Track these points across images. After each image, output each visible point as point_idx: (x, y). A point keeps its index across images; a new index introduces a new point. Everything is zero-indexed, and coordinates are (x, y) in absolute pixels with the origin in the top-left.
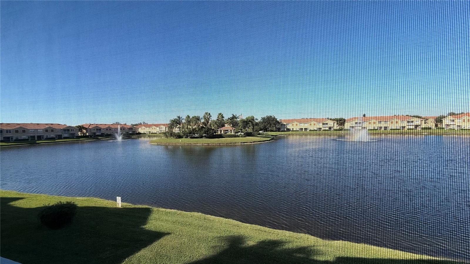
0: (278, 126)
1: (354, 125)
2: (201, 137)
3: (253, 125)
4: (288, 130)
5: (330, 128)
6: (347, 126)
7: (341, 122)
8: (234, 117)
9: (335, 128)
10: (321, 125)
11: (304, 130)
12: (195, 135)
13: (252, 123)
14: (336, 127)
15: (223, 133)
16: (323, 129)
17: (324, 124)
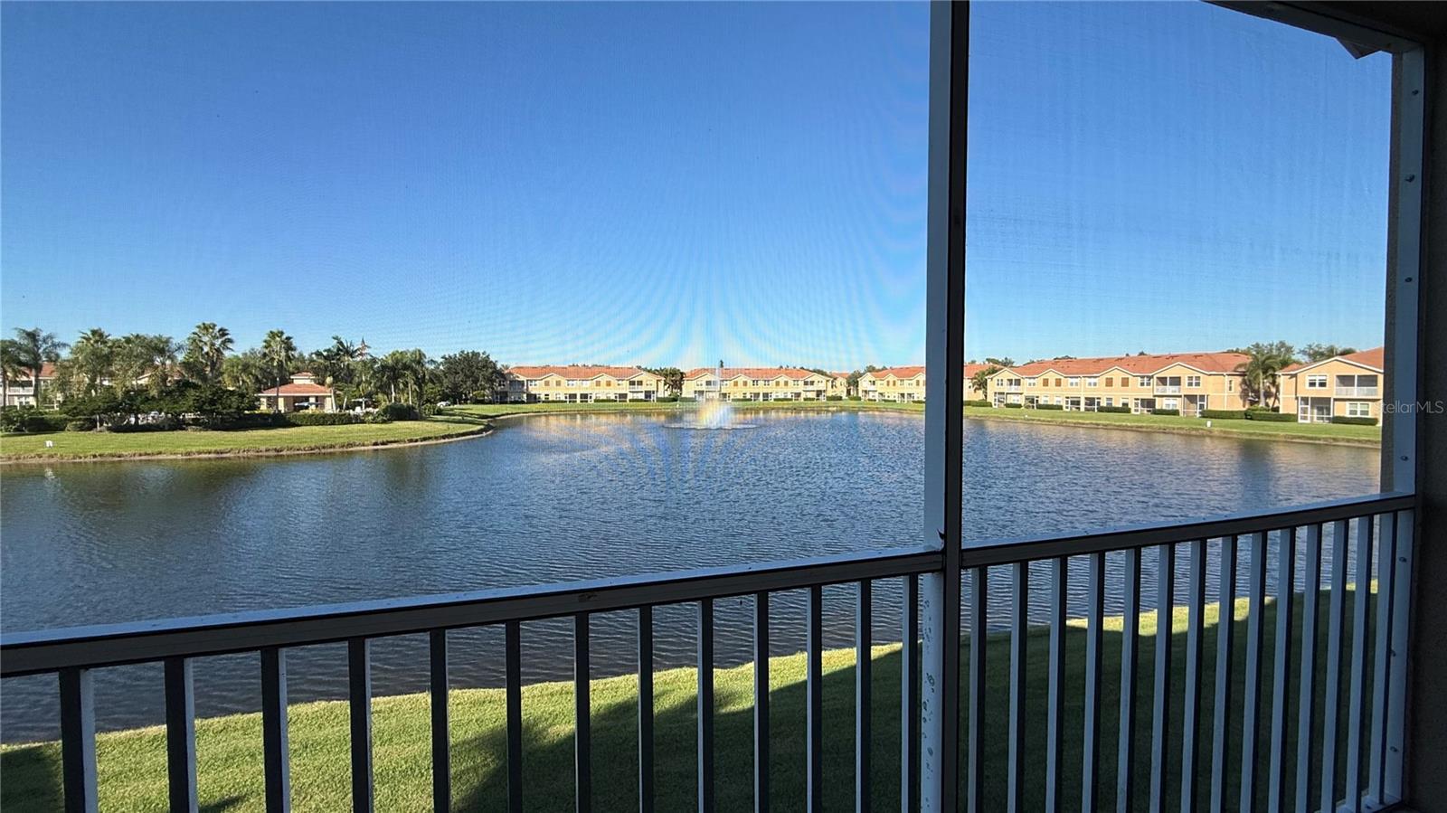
0: (500, 385)
1: (704, 388)
2: (177, 425)
3: (420, 382)
4: (533, 399)
5: (648, 394)
6: (688, 389)
7: (675, 379)
8: (343, 351)
9: (660, 395)
10: (624, 388)
11: (578, 399)
12: (137, 419)
13: (415, 372)
14: (663, 392)
15: (281, 407)
16: (630, 396)
17: (632, 383)
